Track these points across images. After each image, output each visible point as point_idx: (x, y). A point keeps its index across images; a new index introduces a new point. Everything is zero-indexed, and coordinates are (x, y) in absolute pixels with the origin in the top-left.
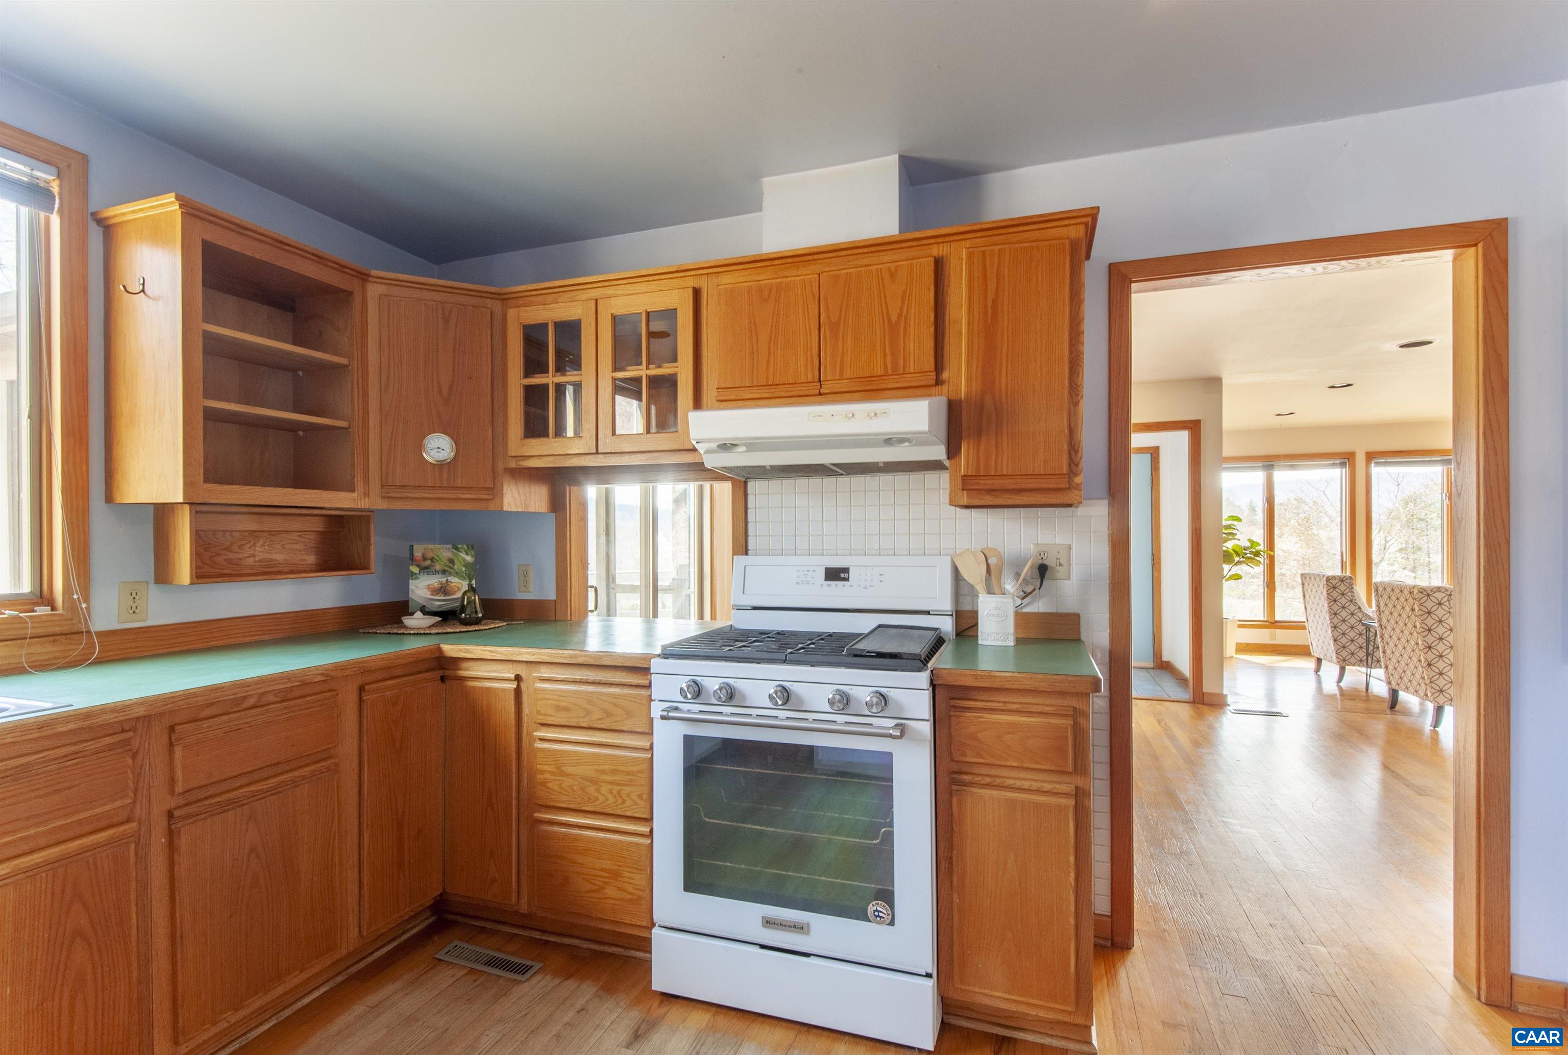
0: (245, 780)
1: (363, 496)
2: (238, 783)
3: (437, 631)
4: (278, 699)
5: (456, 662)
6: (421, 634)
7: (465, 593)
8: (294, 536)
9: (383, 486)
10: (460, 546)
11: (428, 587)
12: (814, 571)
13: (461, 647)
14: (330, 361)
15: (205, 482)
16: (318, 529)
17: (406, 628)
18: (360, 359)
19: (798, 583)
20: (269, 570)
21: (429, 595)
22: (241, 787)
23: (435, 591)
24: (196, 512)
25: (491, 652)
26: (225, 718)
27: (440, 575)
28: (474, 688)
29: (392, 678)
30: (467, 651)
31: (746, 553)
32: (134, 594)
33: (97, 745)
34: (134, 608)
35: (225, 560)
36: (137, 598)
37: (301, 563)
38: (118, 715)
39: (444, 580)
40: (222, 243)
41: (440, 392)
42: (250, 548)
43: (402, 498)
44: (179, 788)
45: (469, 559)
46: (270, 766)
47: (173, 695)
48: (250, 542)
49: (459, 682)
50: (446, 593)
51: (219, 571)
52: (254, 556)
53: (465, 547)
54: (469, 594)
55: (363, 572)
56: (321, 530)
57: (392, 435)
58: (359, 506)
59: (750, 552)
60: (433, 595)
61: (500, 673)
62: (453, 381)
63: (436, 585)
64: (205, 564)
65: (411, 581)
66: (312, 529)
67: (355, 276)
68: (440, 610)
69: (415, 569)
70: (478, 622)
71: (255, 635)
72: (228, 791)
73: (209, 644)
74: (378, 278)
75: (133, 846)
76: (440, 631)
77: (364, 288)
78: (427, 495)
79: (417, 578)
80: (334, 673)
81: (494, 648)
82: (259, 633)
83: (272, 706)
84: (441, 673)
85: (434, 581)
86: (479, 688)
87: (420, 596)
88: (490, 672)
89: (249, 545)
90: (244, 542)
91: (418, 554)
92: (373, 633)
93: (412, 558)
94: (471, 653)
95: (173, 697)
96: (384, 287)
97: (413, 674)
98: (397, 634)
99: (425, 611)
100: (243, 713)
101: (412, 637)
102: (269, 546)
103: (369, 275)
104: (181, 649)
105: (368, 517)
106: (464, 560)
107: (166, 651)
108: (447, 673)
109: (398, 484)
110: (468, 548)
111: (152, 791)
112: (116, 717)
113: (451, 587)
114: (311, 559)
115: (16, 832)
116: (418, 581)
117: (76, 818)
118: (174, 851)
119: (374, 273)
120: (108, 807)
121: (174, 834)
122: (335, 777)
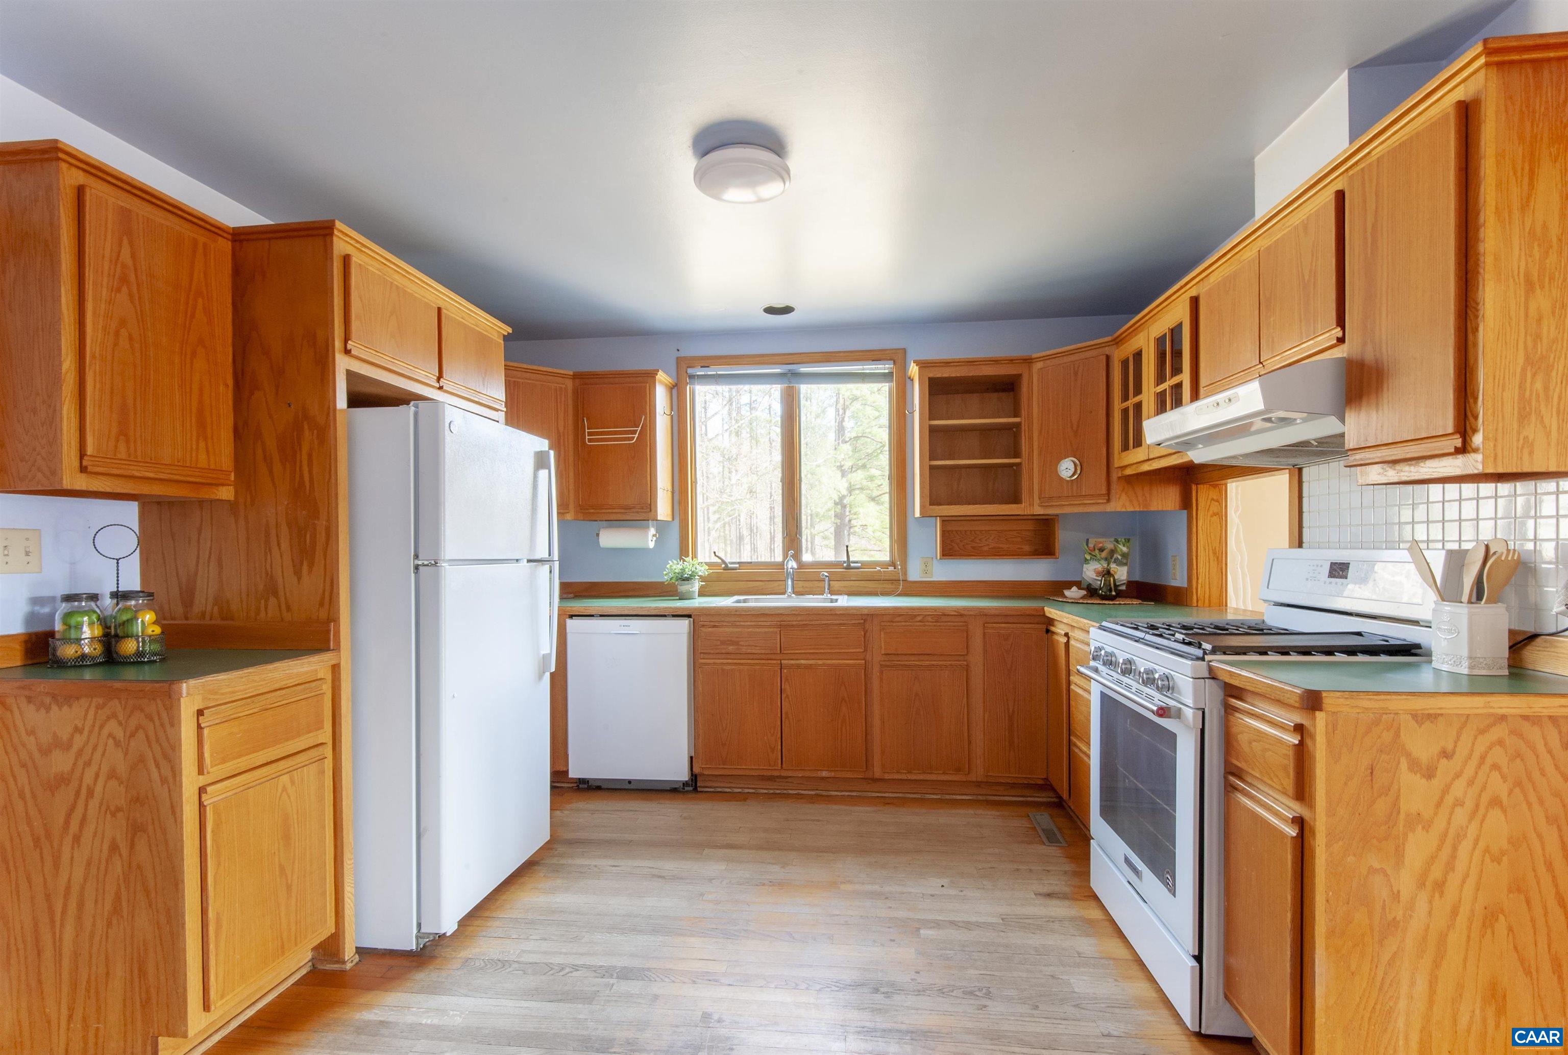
0: (915, 657)
1: (1028, 506)
2: (912, 658)
4: (933, 620)
8: (1012, 534)
9: (1039, 498)
10: (1120, 540)
11: (1094, 570)
12: (1321, 566)
15: (930, 505)
17: (1066, 597)
18: (1028, 418)
19: (1307, 579)
20: (998, 553)
22: (913, 660)
23: (1099, 573)
24: (942, 521)
26: (903, 623)
27: (1103, 562)
29: (1007, 623)
31: (1300, 545)
32: (924, 565)
33: (850, 623)
34: (924, 572)
36: (925, 567)
37: (1018, 550)
38: (857, 611)
39: (1105, 565)
40: (939, 375)
41: (1072, 427)
43: (1050, 506)
44: (883, 652)
45: (1125, 549)
46: (928, 654)
48: (985, 537)
49: (1052, 634)
50: (1106, 576)
51: (967, 553)
53: (1123, 540)
56: (1033, 529)
57: (1044, 464)
59: (1304, 545)
60: (1095, 576)
62: (1080, 417)
63: (1100, 569)
64: (956, 548)
65: (1085, 566)
67: (1021, 364)
68: (1095, 586)
69: (1088, 556)
70: (1113, 598)
71: (987, 592)
72: (906, 660)
73: (962, 594)
74: (1037, 358)
75: (864, 671)
77: (1030, 370)
78: (1065, 503)
79: (1088, 563)
80: (963, 612)
82: (991, 591)
84: (1046, 627)
85: (1100, 566)
86: (1056, 640)
87: (1088, 576)
88: (1060, 629)
90: (982, 537)
91: (1091, 545)
93: (1087, 548)
96: (1042, 363)
97: (1024, 623)
99: (1082, 586)
100: (914, 623)
102: (997, 539)
103: (1032, 359)
104: (947, 594)
105: (1055, 519)
106: (1121, 550)
107: (939, 594)
109: (1047, 496)
110: (1125, 541)
111: (873, 649)
115: (824, 649)
116: (1089, 565)
117: (843, 651)
118: (881, 680)
119: (1034, 356)
120: (854, 650)
121: (881, 672)
122: (965, 673)
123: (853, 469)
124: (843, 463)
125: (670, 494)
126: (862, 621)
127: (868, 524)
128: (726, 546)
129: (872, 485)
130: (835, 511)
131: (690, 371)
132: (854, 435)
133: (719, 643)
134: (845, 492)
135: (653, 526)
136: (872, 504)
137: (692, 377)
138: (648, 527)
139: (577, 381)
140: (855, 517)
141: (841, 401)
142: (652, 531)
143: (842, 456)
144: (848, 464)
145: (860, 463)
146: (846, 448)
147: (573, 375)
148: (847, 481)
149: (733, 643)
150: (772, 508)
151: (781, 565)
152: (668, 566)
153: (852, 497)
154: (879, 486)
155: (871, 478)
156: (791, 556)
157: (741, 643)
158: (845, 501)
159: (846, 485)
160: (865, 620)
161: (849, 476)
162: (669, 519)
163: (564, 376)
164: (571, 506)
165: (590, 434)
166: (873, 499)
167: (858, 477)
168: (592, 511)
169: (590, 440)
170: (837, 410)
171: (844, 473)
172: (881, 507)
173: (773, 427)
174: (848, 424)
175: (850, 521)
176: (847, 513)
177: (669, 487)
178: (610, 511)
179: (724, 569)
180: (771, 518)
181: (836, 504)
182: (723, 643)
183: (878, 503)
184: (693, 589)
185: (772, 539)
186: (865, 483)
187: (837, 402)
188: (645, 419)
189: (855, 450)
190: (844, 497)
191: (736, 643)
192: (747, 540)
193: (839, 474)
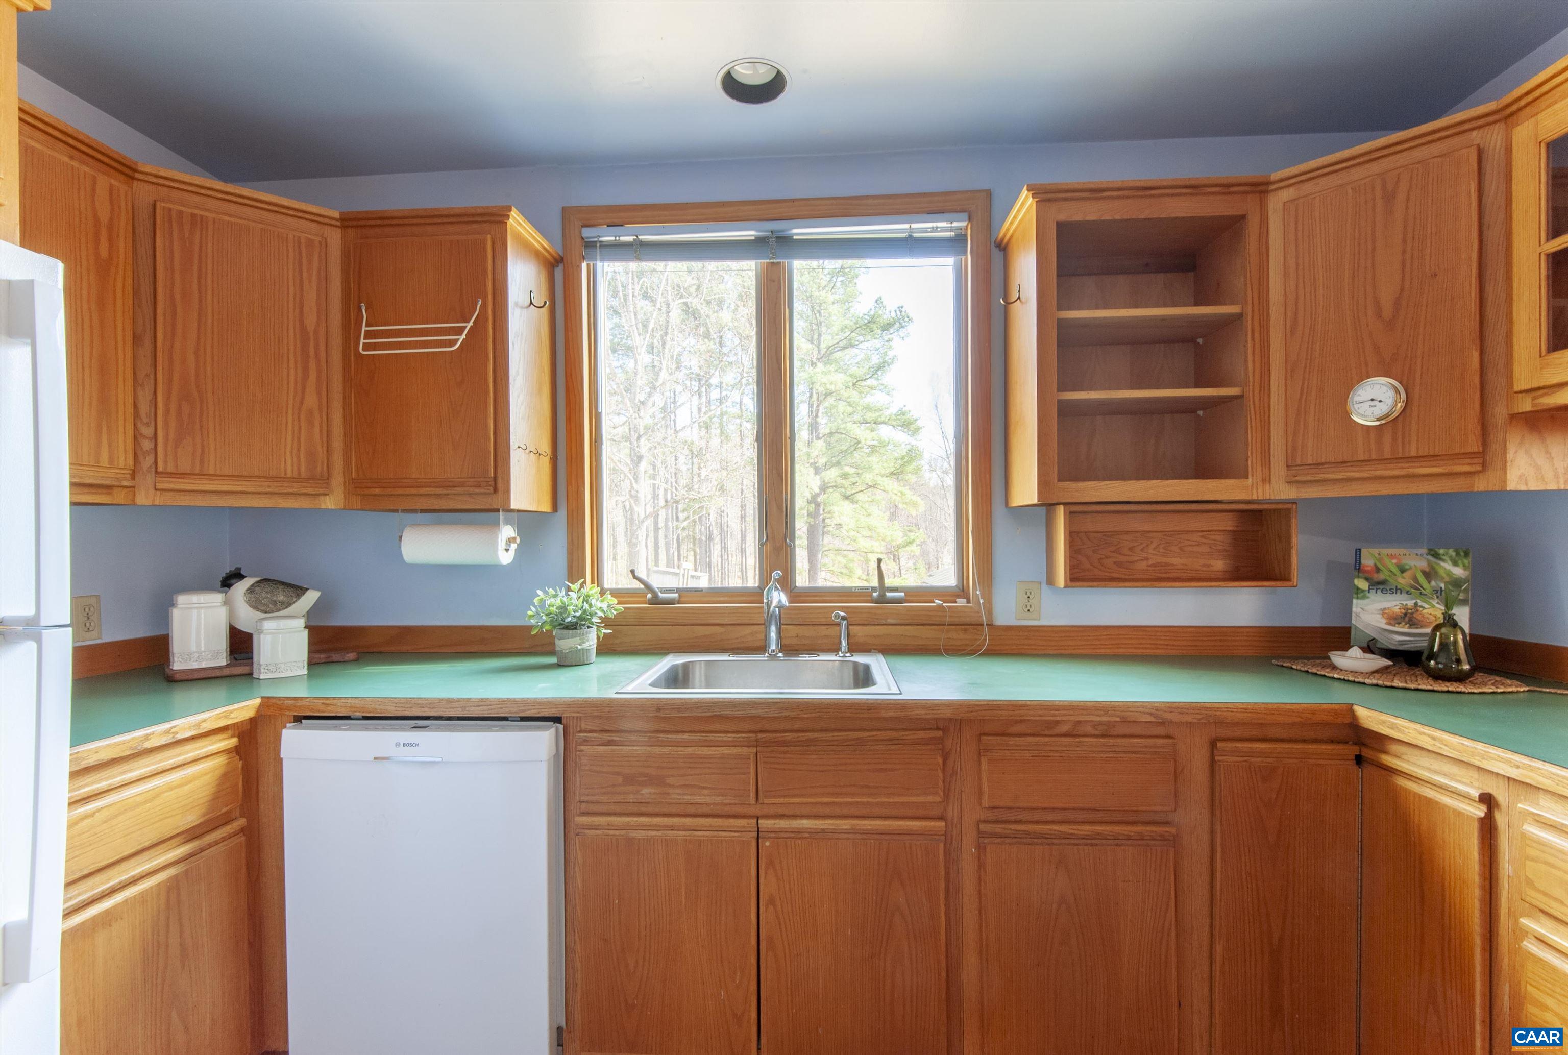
0: (1058, 816)
1: (1260, 483)
2: (1050, 817)
3: (1374, 681)
4: (1097, 733)
5: (1380, 741)
6: (1348, 681)
7: (1437, 628)
8: (1196, 537)
9: (1288, 467)
10: (1442, 551)
11: (1383, 612)
13: (1384, 717)
14: (1215, 314)
15: (1059, 480)
16: (1228, 528)
17: (1334, 667)
18: (1256, 302)
20: (1165, 575)
21: (1382, 624)
22: (1053, 822)
23: (1395, 619)
24: (1071, 513)
25: (1434, 738)
26: (1031, 739)
27: (1404, 595)
28: (1406, 790)
29: (1264, 740)
30: (1393, 727)
32: (1028, 593)
33: (911, 737)
34: (1029, 607)
35: (1115, 563)
36: (1031, 597)
37: (1204, 569)
38: (928, 712)
39: (1411, 603)
40: (1078, 218)
41: (1379, 314)
42: (1142, 550)
43: (1315, 481)
44: (986, 803)
45: (1459, 572)
46: (1088, 809)
47: (977, 703)
48: (1141, 544)
49: (1384, 772)
50: (1412, 623)
51: (1108, 574)
52: (1147, 559)
53: (1452, 552)
54: (1444, 630)
55: (1278, 583)
56: (1231, 528)
57: (1301, 394)
58: (1255, 497)
60: (1390, 624)
61: (1452, 779)
62: (1402, 290)
63: (1396, 610)
64: (1094, 567)
65: (1355, 601)
66: (1221, 528)
67: (1247, 193)
68: (1401, 648)
69: (1362, 584)
70: (1461, 678)
71: (1146, 648)
72: (1037, 822)
73: (1098, 651)
74: (1281, 180)
75: (942, 845)
76: (1380, 682)
77: (1263, 206)
78: (1356, 475)
79: (1364, 597)
80: (1169, 716)
81: (1438, 734)
82: (1152, 646)
83: (1086, 739)
84: (1355, 750)
85: (1395, 603)
86: (1415, 793)
87: (1369, 625)
88: (1436, 772)
89: (1141, 547)
90: (1136, 544)
91: (1368, 561)
92: (1287, 667)
93: (1358, 568)
94: (1399, 731)
95: (977, 705)
96: (1292, 189)
97: (1304, 741)
98: (1316, 674)
99: (1370, 648)
100: (1053, 739)
101: (1336, 684)
102: (1164, 548)
103: (1269, 183)
104: (1069, 652)
105: (1288, 511)
106: (1449, 574)
107: (1055, 652)
108: (1366, 753)
109: (1310, 462)
110: (1458, 554)
111: (963, 796)
112: (926, 714)
113: (1423, 616)
114: (1219, 565)
115: (853, 795)
116: (1366, 601)
117: (897, 799)
118: (981, 866)
119: (1275, 176)
120: (921, 799)
121: (981, 848)
122: (1172, 851)
123: (826, 467)
124: (816, 460)
125: (546, 462)
126: (940, 733)
127: (843, 523)
128: (694, 545)
129: (846, 483)
130: (808, 511)
131: (587, 233)
132: (827, 431)
133: (620, 779)
134: (817, 490)
135: (507, 522)
136: (847, 502)
137: (590, 245)
138: (496, 524)
139: (351, 232)
140: (829, 516)
141: (815, 396)
142: (507, 531)
143: (816, 453)
144: (822, 461)
145: (834, 460)
146: (820, 444)
147: (342, 219)
148: (821, 478)
149: (650, 780)
150: (743, 507)
151: (756, 595)
152: (536, 601)
153: (826, 496)
154: (854, 484)
155: (845, 476)
156: (778, 581)
157: (670, 781)
158: (819, 500)
159: (819, 483)
160: (945, 730)
161: (823, 474)
162: (546, 507)
163: (319, 220)
164: (337, 480)
165: (368, 335)
166: (847, 498)
167: (832, 474)
168: (377, 491)
169: (367, 347)
170: (811, 406)
171: (817, 471)
172: (855, 506)
173: (745, 423)
174: (822, 420)
175: (824, 520)
176: (821, 512)
177: (545, 447)
178: (413, 491)
179: (651, 602)
180: (742, 517)
181: (809, 502)
182: (629, 780)
183: (853, 502)
184: (585, 646)
185: (743, 538)
186: (839, 480)
187: (811, 396)
188: (484, 306)
189: (829, 445)
190: (817, 495)
191: (659, 781)
192: (717, 539)
193: (812, 470)
